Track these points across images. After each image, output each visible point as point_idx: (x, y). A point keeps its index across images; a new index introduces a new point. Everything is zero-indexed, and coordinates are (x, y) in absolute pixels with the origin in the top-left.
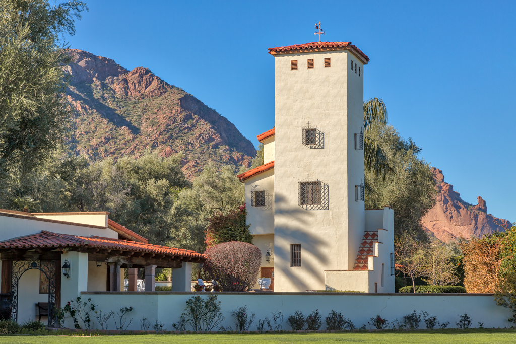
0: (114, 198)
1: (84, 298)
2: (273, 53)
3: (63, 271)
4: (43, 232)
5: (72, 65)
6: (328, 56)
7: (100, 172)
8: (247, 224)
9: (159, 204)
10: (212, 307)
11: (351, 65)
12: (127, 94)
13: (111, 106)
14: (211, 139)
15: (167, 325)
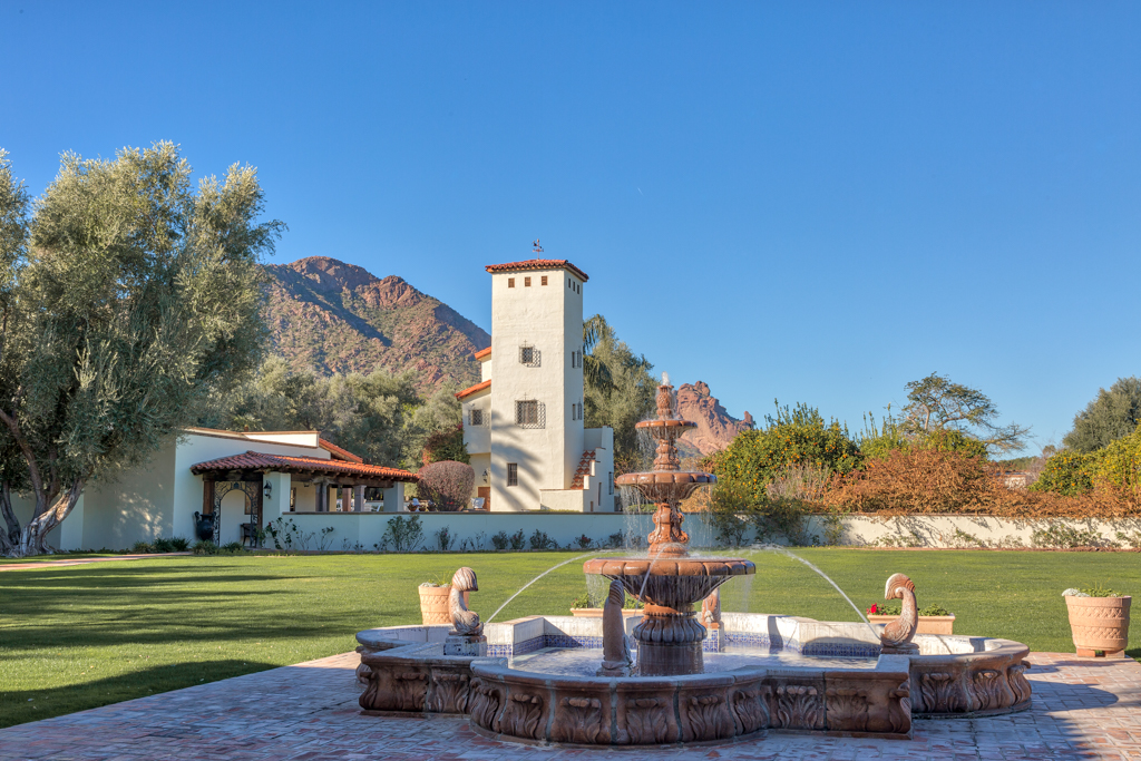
0: (341, 415)
1: (286, 519)
2: (490, 270)
3: (265, 491)
4: (248, 452)
5: (320, 272)
6: (545, 273)
7: (327, 389)
8: (464, 443)
9: (389, 422)
10: (414, 527)
11: (568, 283)
12: (378, 304)
13: (361, 316)
15: (368, 546)
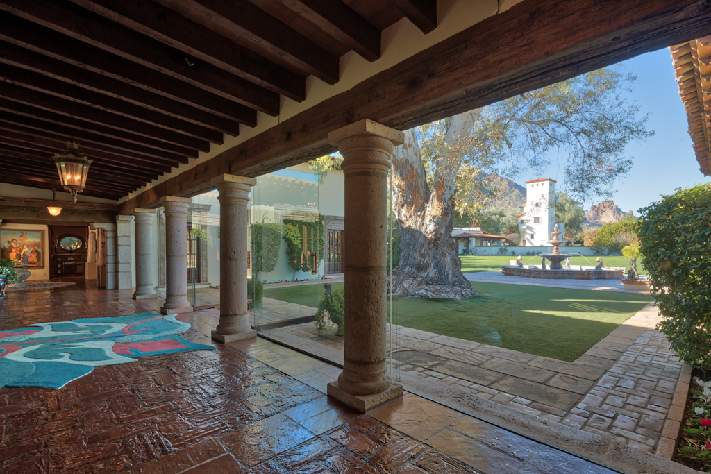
1: (474, 248)
2: (527, 182)
3: (469, 242)
4: (464, 233)
6: (543, 182)
8: (518, 229)
9: (496, 222)
11: (550, 184)
14: (519, 195)
